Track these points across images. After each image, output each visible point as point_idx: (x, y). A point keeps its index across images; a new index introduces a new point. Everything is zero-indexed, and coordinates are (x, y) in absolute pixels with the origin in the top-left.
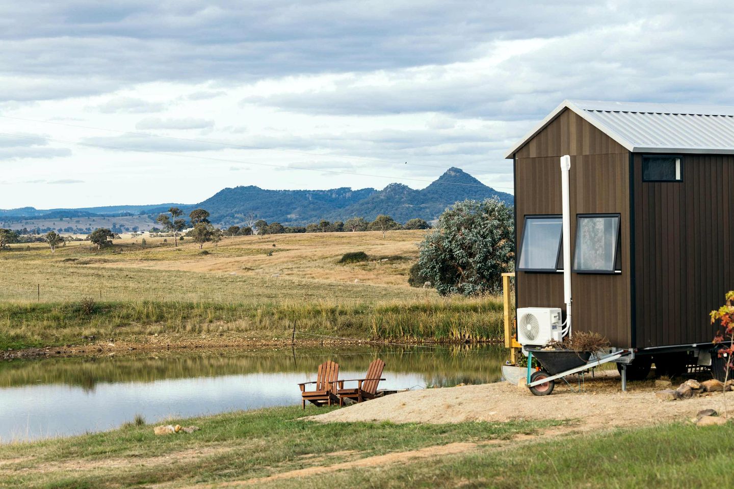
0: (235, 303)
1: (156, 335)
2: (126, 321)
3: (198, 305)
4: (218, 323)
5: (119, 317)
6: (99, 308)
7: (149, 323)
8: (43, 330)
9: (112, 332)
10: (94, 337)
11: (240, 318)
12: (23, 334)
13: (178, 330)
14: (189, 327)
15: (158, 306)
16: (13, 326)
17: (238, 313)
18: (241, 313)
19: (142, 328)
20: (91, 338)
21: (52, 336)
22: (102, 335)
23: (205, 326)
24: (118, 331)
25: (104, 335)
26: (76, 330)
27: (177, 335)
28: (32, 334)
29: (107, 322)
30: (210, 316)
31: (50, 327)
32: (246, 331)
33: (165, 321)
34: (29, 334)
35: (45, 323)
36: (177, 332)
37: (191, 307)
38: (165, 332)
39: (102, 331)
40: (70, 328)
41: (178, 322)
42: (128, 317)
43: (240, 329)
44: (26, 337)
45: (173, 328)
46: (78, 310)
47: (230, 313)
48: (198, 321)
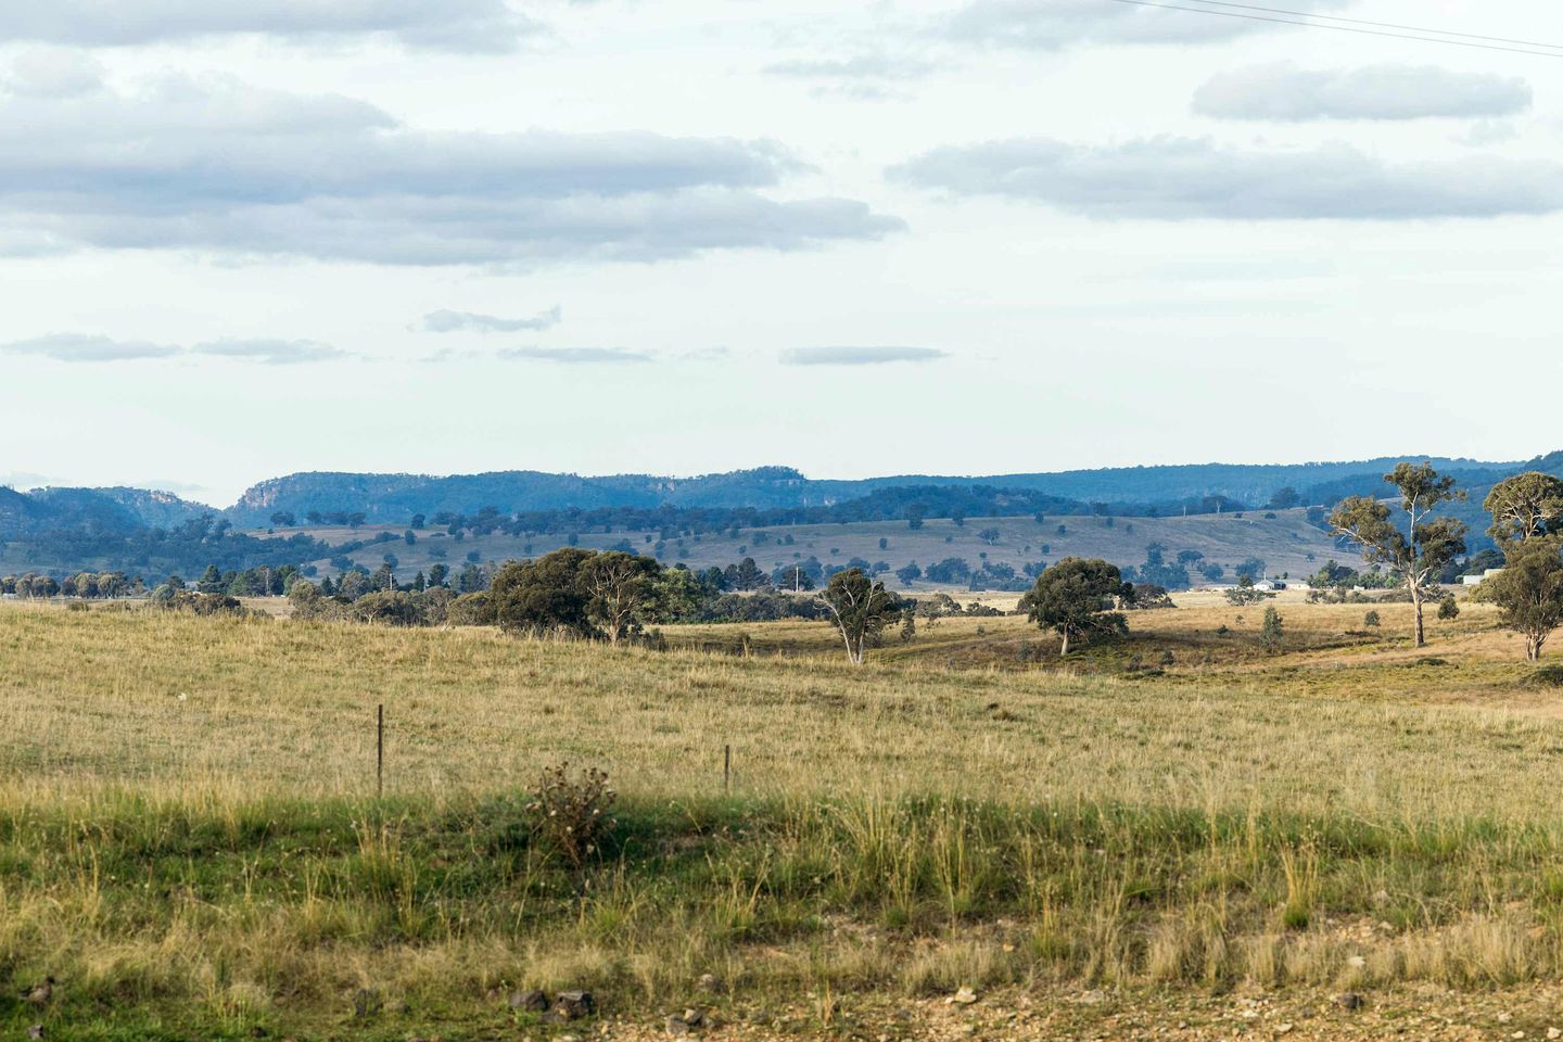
0: (1454, 810)
1: (965, 994)
2: (792, 912)
3: (1230, 826)
4: (1343, 935)
5: (750, 882)
6: (645, 832)
7: (929, 927)
8: (292, 955)
9: (699, 969)
10: (586, 998)
11: (1476, 903)
12: (164, 972)
13: (1099, 972)
14: (1163, 954)
15: (992, 825)
16: (113, 925)
17: (1468, 877)
18: (1486, 879)
19: (883, 949)
20: (571, 1004)
21: (343, 986)
22: (638, 989)
23: (1260, 950)
24: (735, 968)
25: (650, 986)
26: (490, 955)
27: (1091, 998)
28: (224, 979)
29: (678, 913)
30: (1294, 892)
31: (330, 934)
32: (1510, 981)
33: (1023, 916)
34: (206, 971)
35: (311, 908)
36: (1093, 984)
37: (1189, 834)
38: (1018, 980)
39: (642, 964)
40: (454, 943)
41: (1103, 921)
42: (805, 885)
43: (1472, 972)
44: (182, 991)
45: (1071, 959)
46: (516, 843)
47: (1420, 877)
48: (1221, 917)
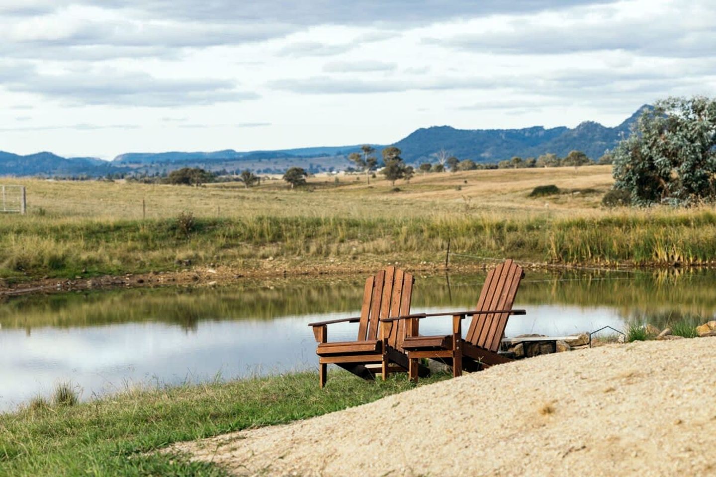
0: (374, 217)
1: (271, 258)
2: (233, 241)
3: (327, 221)
4: (352, 243)
5: (224, 236)
6: (201, 225)
7: (263, 244)
8: (126, 254)
9: (214, 254)
10: (190, 261)
11: (380, 236)
12: (98, 258)
13: (300, 253)
14: (313, 249)
15: (275, 222)
16: (87, 248)
17: (378, 231)
18: (382, 231)
19: (253, 249)
20: (186, 263)
21: (137, 260)
22: (200, 259)
23: (334, 247)
24: (221, 254)
25: (203, 258)
26: (169, 253)
27: (298, 258)
28: (111, 259)
29: (209, 242)
30: (341, 234)
31: (134, 249)
32: (387, 252)
33: (283, 241)
34: (107, 258)
35: (130, 243)
36: (298, 255)
37: (318, 223)
38: (282, 255)
39: (201, 254)
40: (161, 250)
41: (300, 242)
42: (236, 236)
43: (379, 251)
44: (102, 262)
45: (293, 250)
46: (174, 228)
47: (367, 231)
48: (326, 240)
